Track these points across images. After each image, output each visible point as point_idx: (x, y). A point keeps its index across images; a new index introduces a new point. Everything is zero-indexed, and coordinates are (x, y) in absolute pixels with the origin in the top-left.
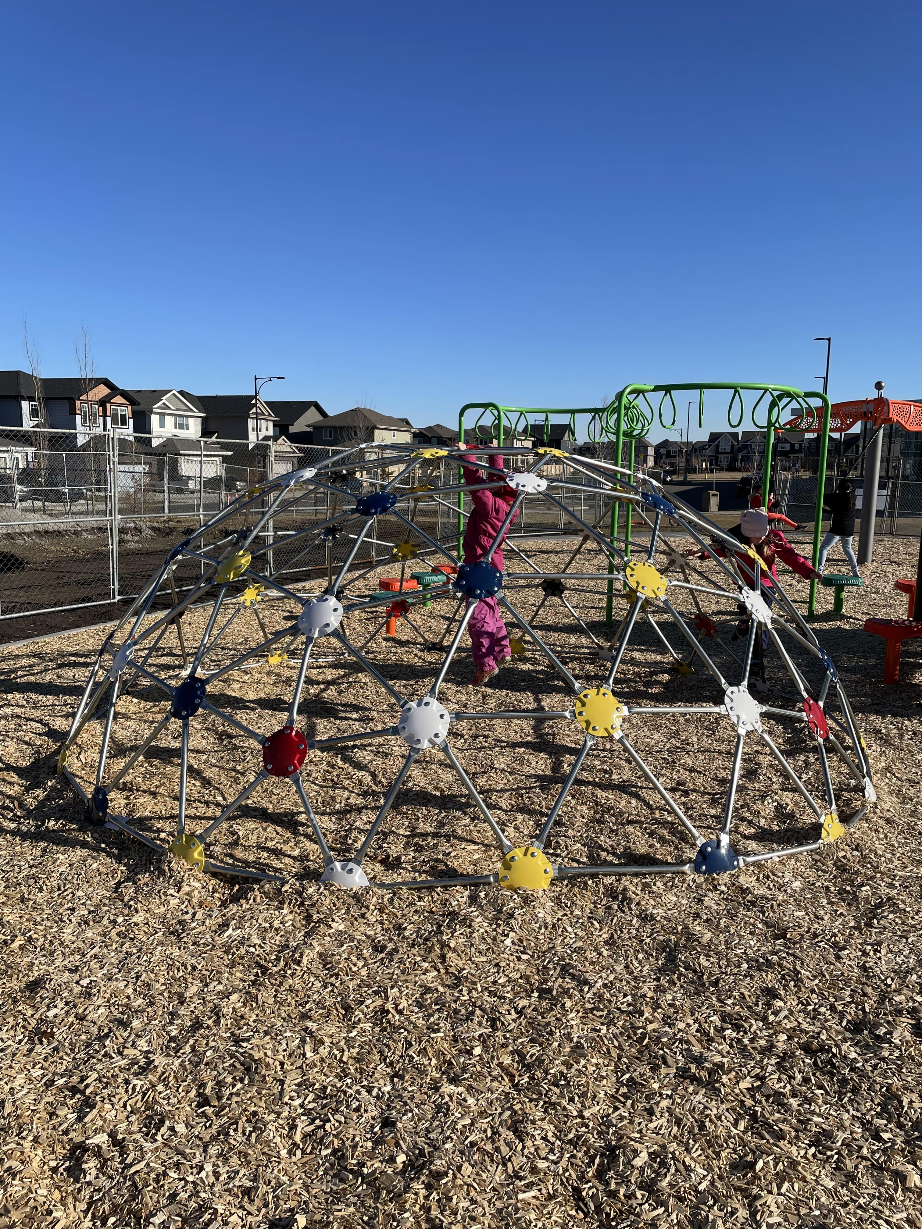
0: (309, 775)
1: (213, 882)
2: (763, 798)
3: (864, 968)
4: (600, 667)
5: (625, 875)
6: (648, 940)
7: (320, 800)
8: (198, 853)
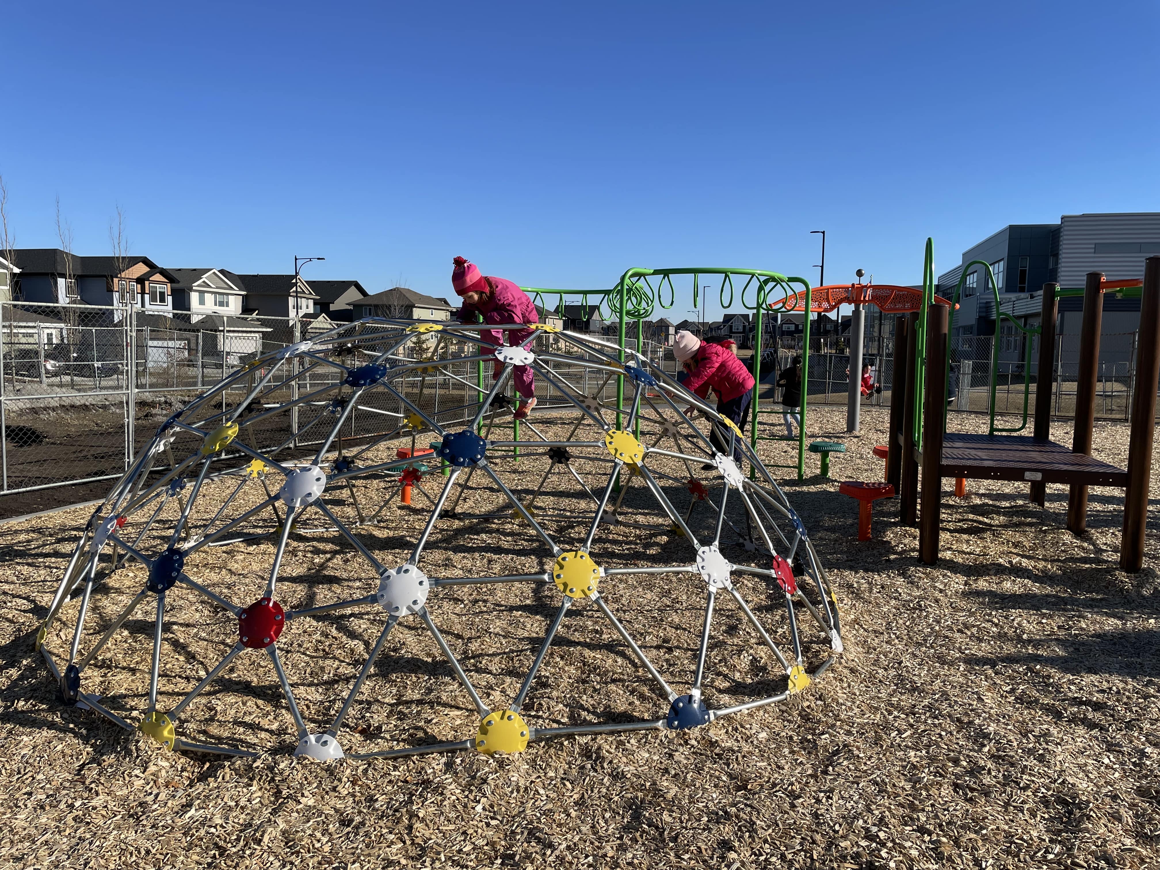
0: (300, 646)
1: (183, 760)
2: (740, 652)
3: (816, 816)
4: (604, 530)
5: (601, 734)
6: (616, 798)
7: (308, 671)
8: (168, 731)
